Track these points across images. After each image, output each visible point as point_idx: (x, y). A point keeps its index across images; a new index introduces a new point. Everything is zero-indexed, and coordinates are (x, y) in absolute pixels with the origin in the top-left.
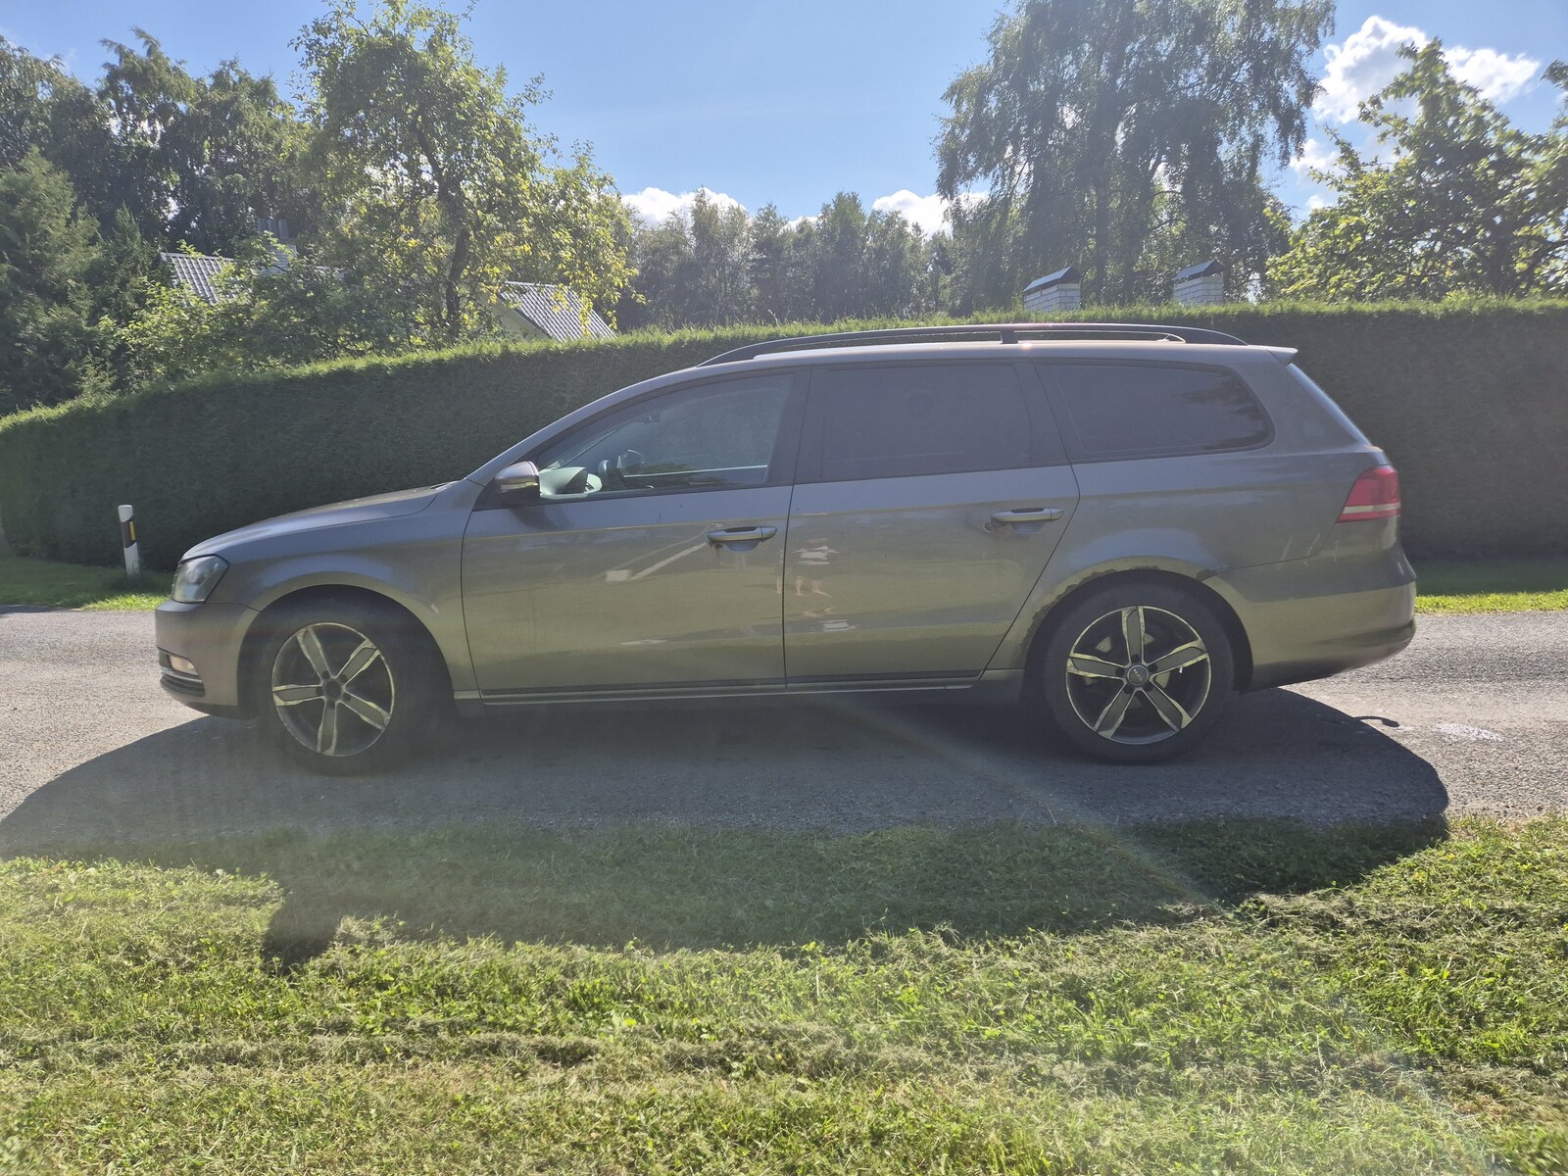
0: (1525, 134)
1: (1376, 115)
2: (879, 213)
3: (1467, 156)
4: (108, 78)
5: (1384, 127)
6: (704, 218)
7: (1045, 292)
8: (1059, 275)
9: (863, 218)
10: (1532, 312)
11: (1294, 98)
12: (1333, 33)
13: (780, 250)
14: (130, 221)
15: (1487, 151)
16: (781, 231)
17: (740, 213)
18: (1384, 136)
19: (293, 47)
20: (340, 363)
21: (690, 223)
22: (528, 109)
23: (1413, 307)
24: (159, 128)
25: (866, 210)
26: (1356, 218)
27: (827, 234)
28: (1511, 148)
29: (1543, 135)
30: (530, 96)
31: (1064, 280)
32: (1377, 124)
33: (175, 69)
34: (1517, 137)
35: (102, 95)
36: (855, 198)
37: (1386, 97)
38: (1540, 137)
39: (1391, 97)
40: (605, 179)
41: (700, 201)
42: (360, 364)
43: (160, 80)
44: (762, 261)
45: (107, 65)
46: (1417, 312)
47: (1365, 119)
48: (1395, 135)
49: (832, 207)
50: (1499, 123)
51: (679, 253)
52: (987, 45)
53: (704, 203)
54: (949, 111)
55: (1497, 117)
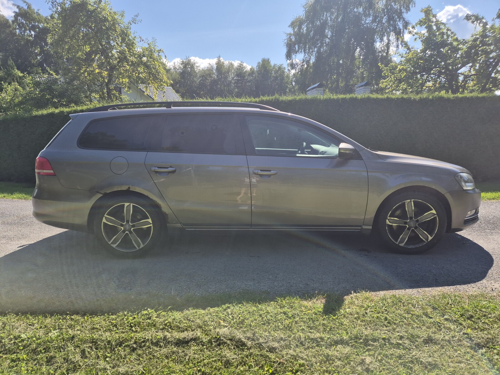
0: (459, 39)
1: (413, 32)
2: (276, 65)
3: (440, 46)
4: (14, 16)
5: (416, 36)
6: (220, 65)
7: (312, 91)
8: (316, 85)
9: (271, 66)
10: (450, 98)
11: (401, 27)
12: (415, 6)
13: (244, 77)
14: (12, 63)
15: (447, 45)
16: (245, 70)
17: (232, 64)
18: (416, 39)
19: (47, 3)
20: (51, 110)
21: (215, 66)
22: (133, 26)
23: (409, 96)
24: (33, 33)
25: (272, 63)
26: (403, 67)
27: (259, 72)
28: (455, 44)
29: (465, 39)
30: (134, 21)
31: (318, 87)
32: (413, 35)
33: (37, 12)
34: (456, 40)
35: (13, 22)
36: (269, 60)
37: (416, 26)
38: (464, 40)
39: (418, 26)
40: (160, 50)
41: (219, 60)
42: (57, 111)
43: (32, 17)
44: (238, 80)
45: (14, 12)
46: (410, 98)
47: (410, 33)
48: (419, 39)
49: (261, 63)
50: (453, 35)
51: (211, 77)
52: (303, 9)
53: (220, 61)
54: (290, 31)
55: (452, 33)
